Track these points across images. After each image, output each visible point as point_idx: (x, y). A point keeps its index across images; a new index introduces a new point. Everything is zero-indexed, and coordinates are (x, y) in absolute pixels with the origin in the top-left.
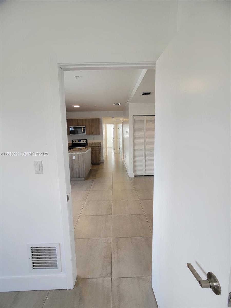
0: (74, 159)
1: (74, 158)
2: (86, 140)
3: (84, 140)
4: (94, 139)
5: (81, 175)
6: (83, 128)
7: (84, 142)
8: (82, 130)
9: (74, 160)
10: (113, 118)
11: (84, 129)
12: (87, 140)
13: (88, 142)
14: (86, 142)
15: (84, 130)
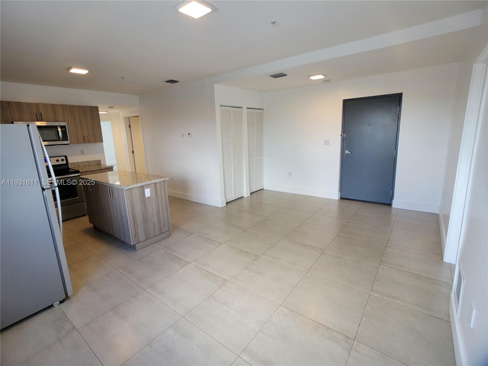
0: (147, 196)
1: (148, 193)
2: (64, 158)
3: (60, 159)
4: (82, 153)
5: (164, 226)
6: (62, 127)
7: (60, 163)
8: (60, 134)
9: (149, 197)
10: (112, 107)
11: (64, 129)
12: (66, 157)
13: (70, 161)
14: (65, 162)
15: (64, 132)
